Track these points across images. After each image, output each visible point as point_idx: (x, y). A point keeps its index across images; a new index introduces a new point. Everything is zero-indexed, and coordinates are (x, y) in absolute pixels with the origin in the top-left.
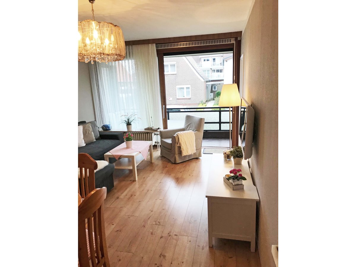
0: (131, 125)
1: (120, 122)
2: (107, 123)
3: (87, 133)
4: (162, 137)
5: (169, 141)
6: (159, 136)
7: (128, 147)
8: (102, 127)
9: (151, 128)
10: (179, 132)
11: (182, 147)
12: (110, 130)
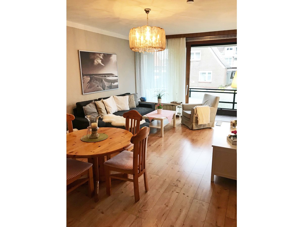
0: (161, 98)
1: (153, 96)
2: (144, 96)
3: (131, 101)
4: (183, 109)
5: (189, 112)
6: (181, 109)
7: (158, 114)
8: (141, 99)
9: (176, 102)
10: (197, 106)
11: (198, 118)
12: (146, 101)
